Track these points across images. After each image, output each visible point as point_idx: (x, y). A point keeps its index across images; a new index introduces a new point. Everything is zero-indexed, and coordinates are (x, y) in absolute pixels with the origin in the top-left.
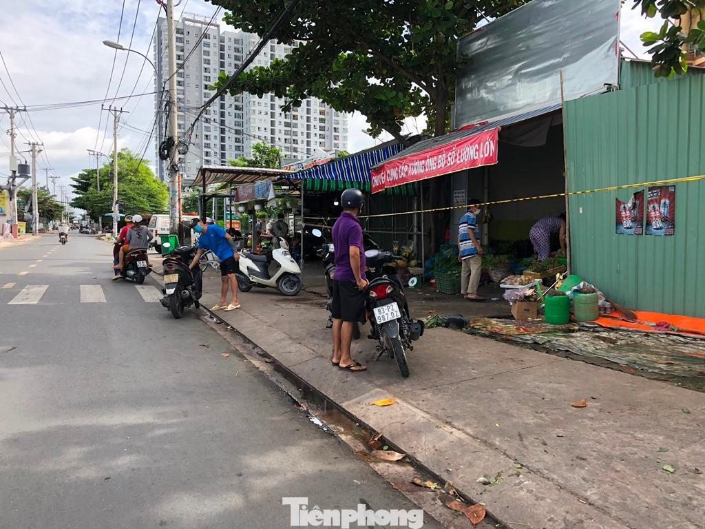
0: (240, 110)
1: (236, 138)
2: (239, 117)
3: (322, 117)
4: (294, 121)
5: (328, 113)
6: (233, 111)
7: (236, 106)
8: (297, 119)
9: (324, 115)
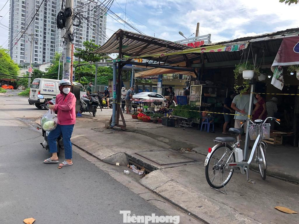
0: (54, 32)
1: (51, 45)
2: (53, 35)
3: (94, 39)
4: (80, 40)
5: (96, 37)
6: (50, 32)
7: (52, 30)
8: (82, 39)
9: (95, 38)
